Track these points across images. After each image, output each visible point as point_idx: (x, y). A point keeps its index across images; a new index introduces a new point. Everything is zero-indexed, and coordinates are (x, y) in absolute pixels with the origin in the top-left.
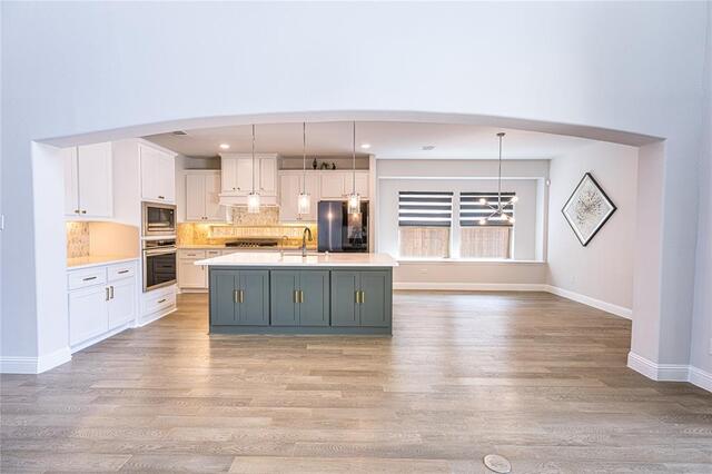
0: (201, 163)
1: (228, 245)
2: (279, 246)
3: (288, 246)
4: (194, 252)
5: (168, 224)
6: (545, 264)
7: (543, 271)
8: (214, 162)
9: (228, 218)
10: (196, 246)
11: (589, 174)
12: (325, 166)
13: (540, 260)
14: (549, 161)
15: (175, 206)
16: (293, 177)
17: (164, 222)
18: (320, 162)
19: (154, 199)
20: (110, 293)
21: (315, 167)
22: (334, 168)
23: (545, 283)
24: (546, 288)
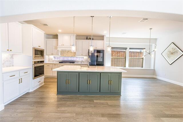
0: (51, 36)
1: (60, 62)
2: (75, 63)
3: (78, 63)
4: (49, 65)
5: (41, 56)
6: (154, 70)
7: (154, 72)
8: (56, 36)
9: (60, 54)
10: (49, 63)
11: (173, 43)
12: (90, 39)
13: (152, 68)
14: (156, 39)
15: (44, 50)
16: (80, 42)
17: (39, 55)
18: (88, 37)
19: (37, 47)
20: (20, 81)
21: (87, 39)
22: (93, 39)
23: (154, 75)
24: (154, 77)
